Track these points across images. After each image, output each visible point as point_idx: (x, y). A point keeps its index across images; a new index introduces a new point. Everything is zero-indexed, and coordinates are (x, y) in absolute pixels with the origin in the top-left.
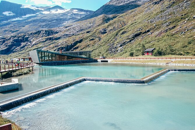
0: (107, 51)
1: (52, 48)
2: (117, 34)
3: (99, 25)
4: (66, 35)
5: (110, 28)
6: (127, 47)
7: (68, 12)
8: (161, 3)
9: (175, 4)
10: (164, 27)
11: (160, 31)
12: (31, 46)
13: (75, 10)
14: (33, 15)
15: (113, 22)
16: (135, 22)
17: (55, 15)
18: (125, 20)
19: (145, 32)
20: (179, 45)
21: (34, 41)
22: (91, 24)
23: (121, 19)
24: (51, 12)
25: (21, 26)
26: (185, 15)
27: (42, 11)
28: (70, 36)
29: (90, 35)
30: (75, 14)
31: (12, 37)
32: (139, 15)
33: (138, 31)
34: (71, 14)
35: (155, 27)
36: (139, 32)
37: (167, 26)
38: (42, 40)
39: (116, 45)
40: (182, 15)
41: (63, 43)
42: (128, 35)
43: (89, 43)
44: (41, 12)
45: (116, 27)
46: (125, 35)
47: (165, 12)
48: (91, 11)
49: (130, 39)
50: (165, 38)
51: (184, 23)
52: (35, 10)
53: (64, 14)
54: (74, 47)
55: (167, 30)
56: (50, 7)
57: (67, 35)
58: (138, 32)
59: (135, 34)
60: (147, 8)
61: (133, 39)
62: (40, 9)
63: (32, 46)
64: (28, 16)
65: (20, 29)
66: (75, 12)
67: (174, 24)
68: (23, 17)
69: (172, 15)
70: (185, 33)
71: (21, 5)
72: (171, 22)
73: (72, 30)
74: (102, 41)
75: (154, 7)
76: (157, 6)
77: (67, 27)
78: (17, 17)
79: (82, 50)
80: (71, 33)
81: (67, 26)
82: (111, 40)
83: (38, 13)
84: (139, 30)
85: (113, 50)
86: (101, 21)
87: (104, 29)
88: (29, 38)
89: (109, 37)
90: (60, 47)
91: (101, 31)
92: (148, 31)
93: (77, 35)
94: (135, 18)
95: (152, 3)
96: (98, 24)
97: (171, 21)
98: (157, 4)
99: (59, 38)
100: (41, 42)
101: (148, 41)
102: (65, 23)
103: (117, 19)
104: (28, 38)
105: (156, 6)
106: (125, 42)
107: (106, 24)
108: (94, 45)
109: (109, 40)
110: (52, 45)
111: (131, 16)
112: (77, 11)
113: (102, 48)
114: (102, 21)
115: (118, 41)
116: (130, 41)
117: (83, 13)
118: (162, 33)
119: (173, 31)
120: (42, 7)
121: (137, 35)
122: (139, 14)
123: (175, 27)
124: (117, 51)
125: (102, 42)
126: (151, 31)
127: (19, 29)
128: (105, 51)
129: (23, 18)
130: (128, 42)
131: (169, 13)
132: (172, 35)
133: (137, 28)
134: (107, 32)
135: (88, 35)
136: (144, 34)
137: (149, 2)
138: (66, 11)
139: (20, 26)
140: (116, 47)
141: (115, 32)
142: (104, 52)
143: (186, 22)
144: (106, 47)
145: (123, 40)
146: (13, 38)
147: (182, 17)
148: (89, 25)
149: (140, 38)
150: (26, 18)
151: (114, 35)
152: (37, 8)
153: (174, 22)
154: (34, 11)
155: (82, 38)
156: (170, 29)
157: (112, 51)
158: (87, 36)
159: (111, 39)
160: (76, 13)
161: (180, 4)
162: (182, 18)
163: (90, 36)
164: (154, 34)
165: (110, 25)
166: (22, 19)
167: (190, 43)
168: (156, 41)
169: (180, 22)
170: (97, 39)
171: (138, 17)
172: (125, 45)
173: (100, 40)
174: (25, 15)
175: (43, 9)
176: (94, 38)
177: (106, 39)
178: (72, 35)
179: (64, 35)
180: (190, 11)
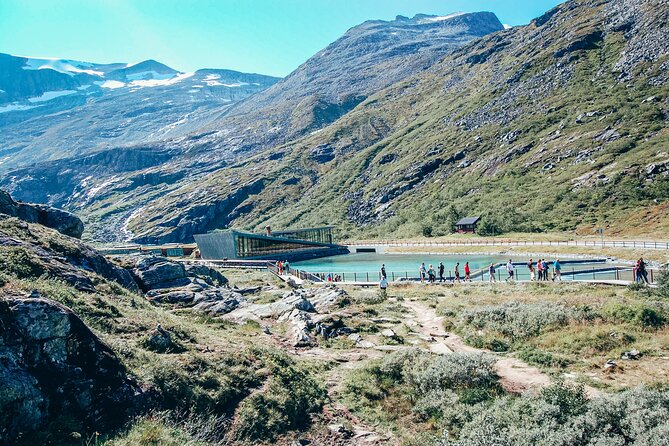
0: (344, 218)
1: (169, 212)
2: (366, 165)
3: (303, 132)
4: (200, 164)
5: (344, 142)
6: (402, 203)
7: (188, 81)
8: (492, 59)
9: (531, 72)
10: (503, 147)
11: (492, 157)
12: (84, 203)
13: (211, 77)
14: (66, 93)
15: (349, 123)
16: (420, 125)
17: (146, 92)
18: (385, 116)
19: (453, 160)
20: (538, 203)
21: (91, 185)
22: (278, 128)
23: (372, 110)
24: (127, 82)
25: (28, 134)
26: (559, 108)
27: (97, 78)
28: (214, 167)
29: (282, 166)
30: (212, 89)
31: (13, 174)
32: (428, 97)
33: (430, 155)
34: (201, 89)
35: (478, 146)
36: (433, 158)
37: (511, 143)
38: (119, 182)
39: (367, 196)
40: (550, 111)
41: (202, 195)
42: (401, 167)
43: (283, 193)
44: (96, 83)
45: (361, 137)
46: (393, 167)
47: (505, 95)
48: (265, 77)
49: (408, 179)
50: (506, 180)
51: (553, 137)
52: (72, 75)
53: (174, 90)
54: (239, 207)
55: (511, 154)
56: (125, 64)
57: (202, 164)
58: (431, 158)
59: (422, 165)
60: (450, 76)
61: (418, 181)
62: (90, 72)
63: (89, 203)
64: (48, 96)
65: (26, 144)
66: (212, 80)
67: (528, 138)
68: (33, 100)
69: (525, 107)
70: (554, 166)
71: (22, 61)
72: (520, 132)
73: (217, 147)
74: (323, 184)
75: (472, 70)
76: (482, 69)
77: (197, 138)
78: (10, 101)
79: (264, 213)
80: (216, 159)
81: (198, 134)
82: (352, 183)
83: (83, 87)
84: (435, 154)
85: (362, 213)
86: (309, 118)
87: (325, 146)
88: (75, 178)
89: (345, 173)
90: (193, 205)
91: (316, 153)
92: (460, 156)
93: (240, 166)
94: (416, 107)
95: (466, 57)
96: (300, 128)
97: (520, 128)
98: (482, 62)
99: (180, 176)
100: (118, 190)
101: (460, 188)
102: (181, 122)
103: (361, 113)
104: (70, 175)
105: (478, 69)
106: (395, 190)
107: (329, 130)
108: (298, 197)
109: (344, 182)
110: (161, 200)
111: (402, 100)
112: (219, 77)
113: (328, 207)
114: (311, 115)
115: (373, 184)
116: (410, 187)
117: (240, 84)
118: (498, 163)
119: (526, 160)
120: (94, 66)
121: (429, 169)
122: (429, 93)
123: (530, 146)
124: (375, 216)
125: (323, 189)
126: (468, 157)
127: (23, 144)
128: (340, 215)
129: (30, 104)
130: (404, 189)
131: (517, 99)
132: (523, 174)
133: (425, 145)
134: (333, 157)
135: (278, 165)
136: (448, 166)
137: (455, 55)
138: (181, 77)
139: (26, 131)
140: (369, 205)
141: (359, 156)
142: (335, 221)
143: (558, 132)
144: (339, 204)
145: (389, 181)
146: (19, 179)
147: (550, 115)
148: (272, 130)
149: (437, 177)
150: (42, 103)
151: (360, 166)
152: (80, 71)
153: (528, 131)
154: (72, 80)
155: (261, 177)
156: (519, 153)
157: (360, 215)
158: (274, 170)
159: (351, 179)
160: (216, 83)
161: (545, 71)
162: (549, 120)
163: (284, 170)
164: (475, 168)
165: (341, 132)
166: (28, 107)
167: (559, 199)
168: (483, 188)
169: (543, 133)
170: (307, 179)
171: (425, 104)
172: (397, 199)
173: (315, 181)
174: (39, 93)
175: (100, 74)
176: (297, 177)
177: (337, 178)
178: (218, 165)
179: (194, 165)
180: (570, 98)
